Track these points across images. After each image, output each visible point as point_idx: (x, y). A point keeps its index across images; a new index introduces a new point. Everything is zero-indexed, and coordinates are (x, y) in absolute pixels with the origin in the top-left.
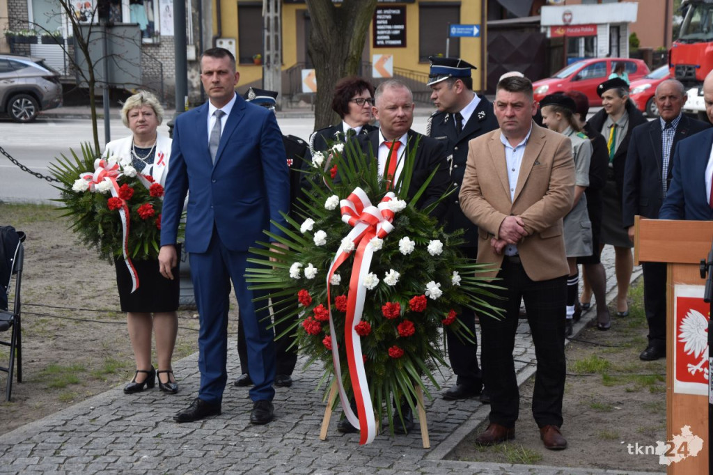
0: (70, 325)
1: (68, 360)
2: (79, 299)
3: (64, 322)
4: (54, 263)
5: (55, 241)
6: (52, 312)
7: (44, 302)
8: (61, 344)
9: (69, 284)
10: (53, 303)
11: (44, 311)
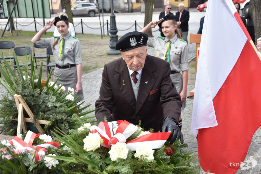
0: (91, 58)
1: (89, 65)
2: (94, 53)
3: (90, 58)
4: (90, 46)
5: (92, 41)
6: (88, 55)
7: (87, 54)
8: (88, 62)
9: (92, 50)
10: (89, 54)
11: (87, 55)
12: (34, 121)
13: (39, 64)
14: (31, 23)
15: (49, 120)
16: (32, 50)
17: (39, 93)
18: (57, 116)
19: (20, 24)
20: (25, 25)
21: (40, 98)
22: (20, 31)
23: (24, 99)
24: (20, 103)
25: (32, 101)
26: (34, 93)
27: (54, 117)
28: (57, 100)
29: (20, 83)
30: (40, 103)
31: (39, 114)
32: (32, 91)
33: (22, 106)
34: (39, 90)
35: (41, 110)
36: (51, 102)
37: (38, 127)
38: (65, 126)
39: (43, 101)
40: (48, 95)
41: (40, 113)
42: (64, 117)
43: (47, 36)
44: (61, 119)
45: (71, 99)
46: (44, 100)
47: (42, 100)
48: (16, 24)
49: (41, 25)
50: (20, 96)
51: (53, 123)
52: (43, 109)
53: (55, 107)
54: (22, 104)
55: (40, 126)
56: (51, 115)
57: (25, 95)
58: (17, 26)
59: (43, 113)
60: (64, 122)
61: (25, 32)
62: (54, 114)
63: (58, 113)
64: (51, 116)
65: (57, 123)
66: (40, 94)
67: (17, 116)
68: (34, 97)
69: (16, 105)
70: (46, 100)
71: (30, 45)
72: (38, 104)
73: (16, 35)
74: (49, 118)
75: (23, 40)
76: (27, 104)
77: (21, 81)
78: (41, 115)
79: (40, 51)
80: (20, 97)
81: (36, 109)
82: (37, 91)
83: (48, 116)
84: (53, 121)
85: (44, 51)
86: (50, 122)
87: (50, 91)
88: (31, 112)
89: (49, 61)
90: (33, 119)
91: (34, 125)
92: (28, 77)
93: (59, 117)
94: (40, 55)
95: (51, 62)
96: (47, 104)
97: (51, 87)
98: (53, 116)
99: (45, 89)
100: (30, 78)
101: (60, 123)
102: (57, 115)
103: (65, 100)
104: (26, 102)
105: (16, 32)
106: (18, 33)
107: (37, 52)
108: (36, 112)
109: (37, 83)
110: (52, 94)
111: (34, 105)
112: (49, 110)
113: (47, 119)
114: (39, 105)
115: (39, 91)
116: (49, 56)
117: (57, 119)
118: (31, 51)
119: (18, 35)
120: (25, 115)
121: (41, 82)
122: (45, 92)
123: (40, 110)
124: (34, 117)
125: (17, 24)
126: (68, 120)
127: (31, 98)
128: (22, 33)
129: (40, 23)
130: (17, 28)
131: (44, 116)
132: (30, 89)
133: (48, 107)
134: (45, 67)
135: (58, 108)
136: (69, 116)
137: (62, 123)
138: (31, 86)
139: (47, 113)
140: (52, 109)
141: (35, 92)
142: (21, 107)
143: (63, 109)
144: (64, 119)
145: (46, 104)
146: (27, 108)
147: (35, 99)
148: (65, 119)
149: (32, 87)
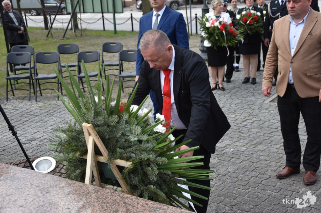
12: (108, 160)
13: (108, 73)
14: (99, 20)
15: (130, 161)
16: (101, 54)
17: (116, 121)
18: (142, 156)
19: (85, 21)
20: (91, 22)
21: (118, 129)
22: (85, 30)
23: (96, 130)
24: (90, 135)
25: (107, 132)
26: (110, 121)
27: (138, 156)
28: (143, 133)
29: (91, 108)
30: (118, 136)
31: (116, 152)
32: (107, 118)
33: (93, 139)
34: (117, 116)
35: (119, 145)
36: (134, 134)
37: (114, 169)
38: (153, 170)
39: (123, 133)
40: (129, 124)
41: (118, 149)
42: (152, 156)
43: (118, 36)
44: (147, 160)
45: (162, 130)
46: (124, 131)
47: (121, 131)
48: (80, 21)
49: (111, 22)
50: (91, 125)
51: (136, 166)
52: (121, 144)
53: (140, 141)
54: (93, 136)
55: (117, 168)
56: (133, 153)
57: (97, 124)
58: (81, 24)
59: (122, 150)
60: (152, 164)
61: (91, 31)
62: (138, 152)
63: (143, 150)
64: (133, 155)
65: (141, 165)
66: (118, 123)
67: (85, 152)
68: (110, 127)
69: (84, 137)
70: (127, 132)
71: (97, 48)
72: (115, 137)
73: (80, 35)
74: (130, 157)
75: (89, 42)
76: (100, 136)
77: (92, 104)
78: (120, 153)
79: (109, 56)
80: (90, 127)
81: (111, 144)
82: (114, 118)
83: (128, 155)
84: (136, 163)
85: (114, 56)
86: (131, 163)
87: (133, 120)
88: (105, 147)
89: (122, 70)
90: (108, 158)
91: (108, 166)
92: (102, 98)
93: (144, 156)
94: (110, 61)
95: (124, 71)
96: (129, 137)
97: (133, 113)
98: (136, 155)
99: (125, 117)
100: (105, 101)
101: (146, 165)
102: (141, 154)
103: (153, 132)
104: (98, 134)
105: (80, 31)
106: (82, 33)
107: (106, 58)
108: (112, 148)
109: (114, 107)
110: (136, 123)
111: (109, 139)
112: (130, 147)
113: (128, 159)
114: (117, 138)
115: (117, 118)
116: (122, 63)
117: (141, 159)
118: (99, 56)
119: (83, 35)
120: (97, 152)
121: (120, 105)
122: (125, 120)
123: (117, 146)
124: (109, 155)
125: (82, 21)
126: (157, 161)
127: (106, 129)
128: (87, 33)
129: (109, 20)
130: (81, 27)
131: (124, 155)
132: (104, 115)
133: (129, 142)
134: (116, 77)
135: (143, 143)
136: (158, 156)
137: (149, 165)
138: (105, 112)
139: (127, 150)
140: (135, 145)
141: (112, 120)
142: (91, 140)
143: (150, 145)
144: (152, 160)
145: (126, 137)
146: (99, 142)
147: (111, 129)
148: (154, 160)
149: (107, 113)
